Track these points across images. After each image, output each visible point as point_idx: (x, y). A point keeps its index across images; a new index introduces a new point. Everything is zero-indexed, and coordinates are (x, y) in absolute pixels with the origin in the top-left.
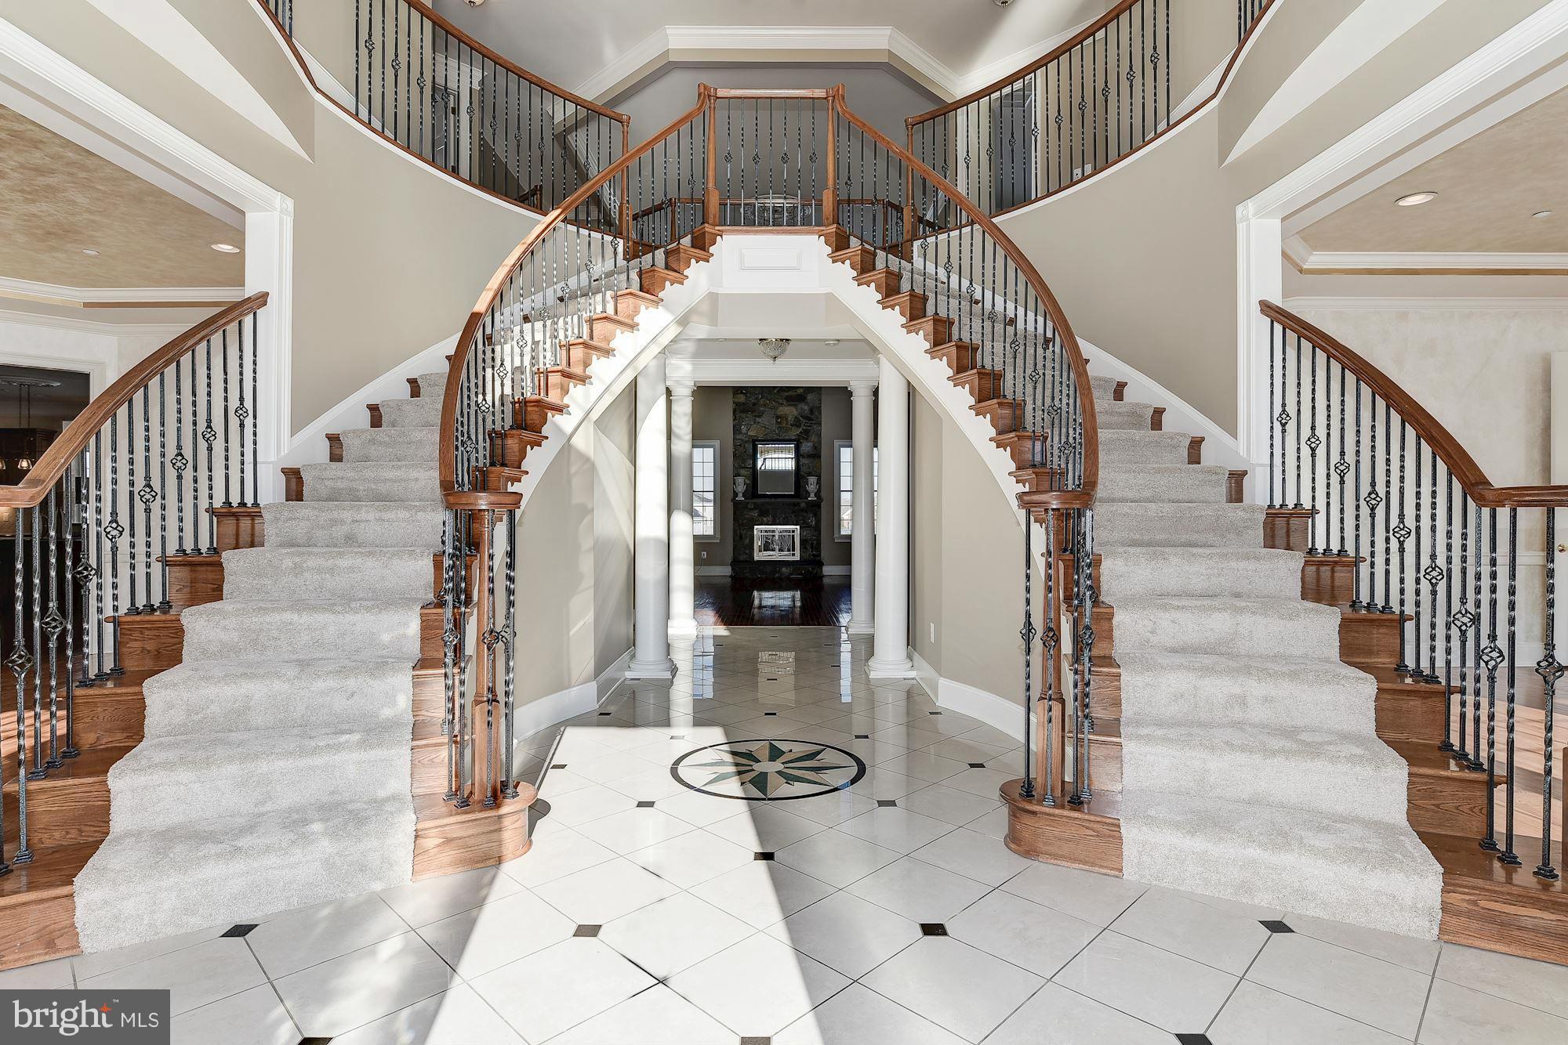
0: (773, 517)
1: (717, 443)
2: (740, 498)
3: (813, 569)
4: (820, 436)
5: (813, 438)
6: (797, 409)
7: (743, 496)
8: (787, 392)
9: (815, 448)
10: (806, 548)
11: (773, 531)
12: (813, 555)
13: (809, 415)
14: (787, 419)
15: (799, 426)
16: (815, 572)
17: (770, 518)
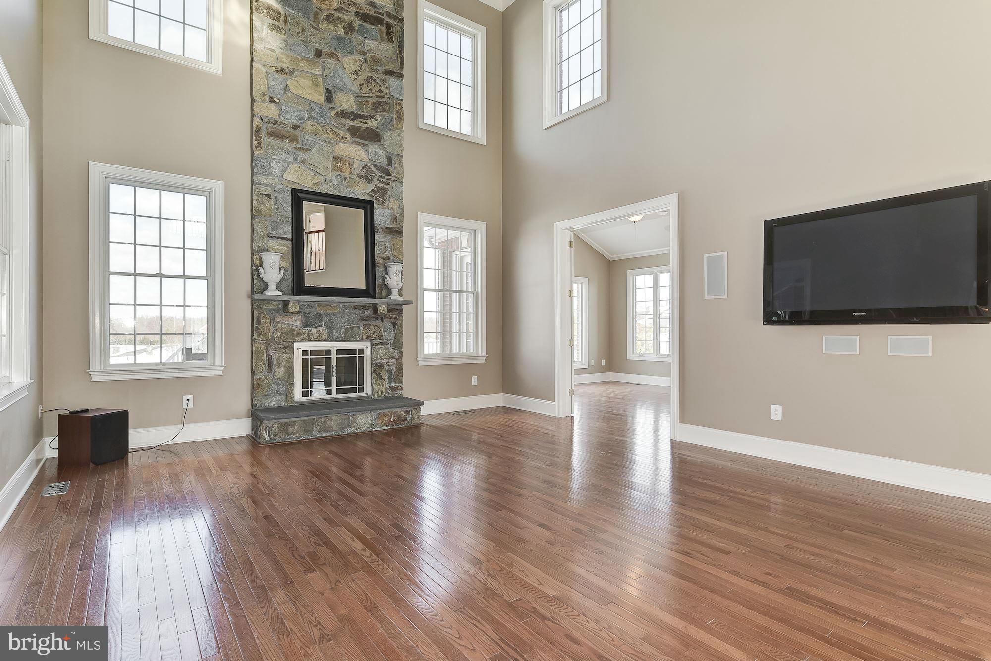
0: (328, 328)
1: (218, 187)
2: (272, 291)
3: (407, 412)
4: (400, 200)
5: (393, 203)
6: (367, 151)
7: (278, 288)
8: (353, 120)
9: (395, 219)
10: (380, 378)
11: (329, 352)
12: (392, 388)
13: (385, 166)
14: (351, 165)
15: (370, 181)
16: (409, 417)
17: (323, 330)
